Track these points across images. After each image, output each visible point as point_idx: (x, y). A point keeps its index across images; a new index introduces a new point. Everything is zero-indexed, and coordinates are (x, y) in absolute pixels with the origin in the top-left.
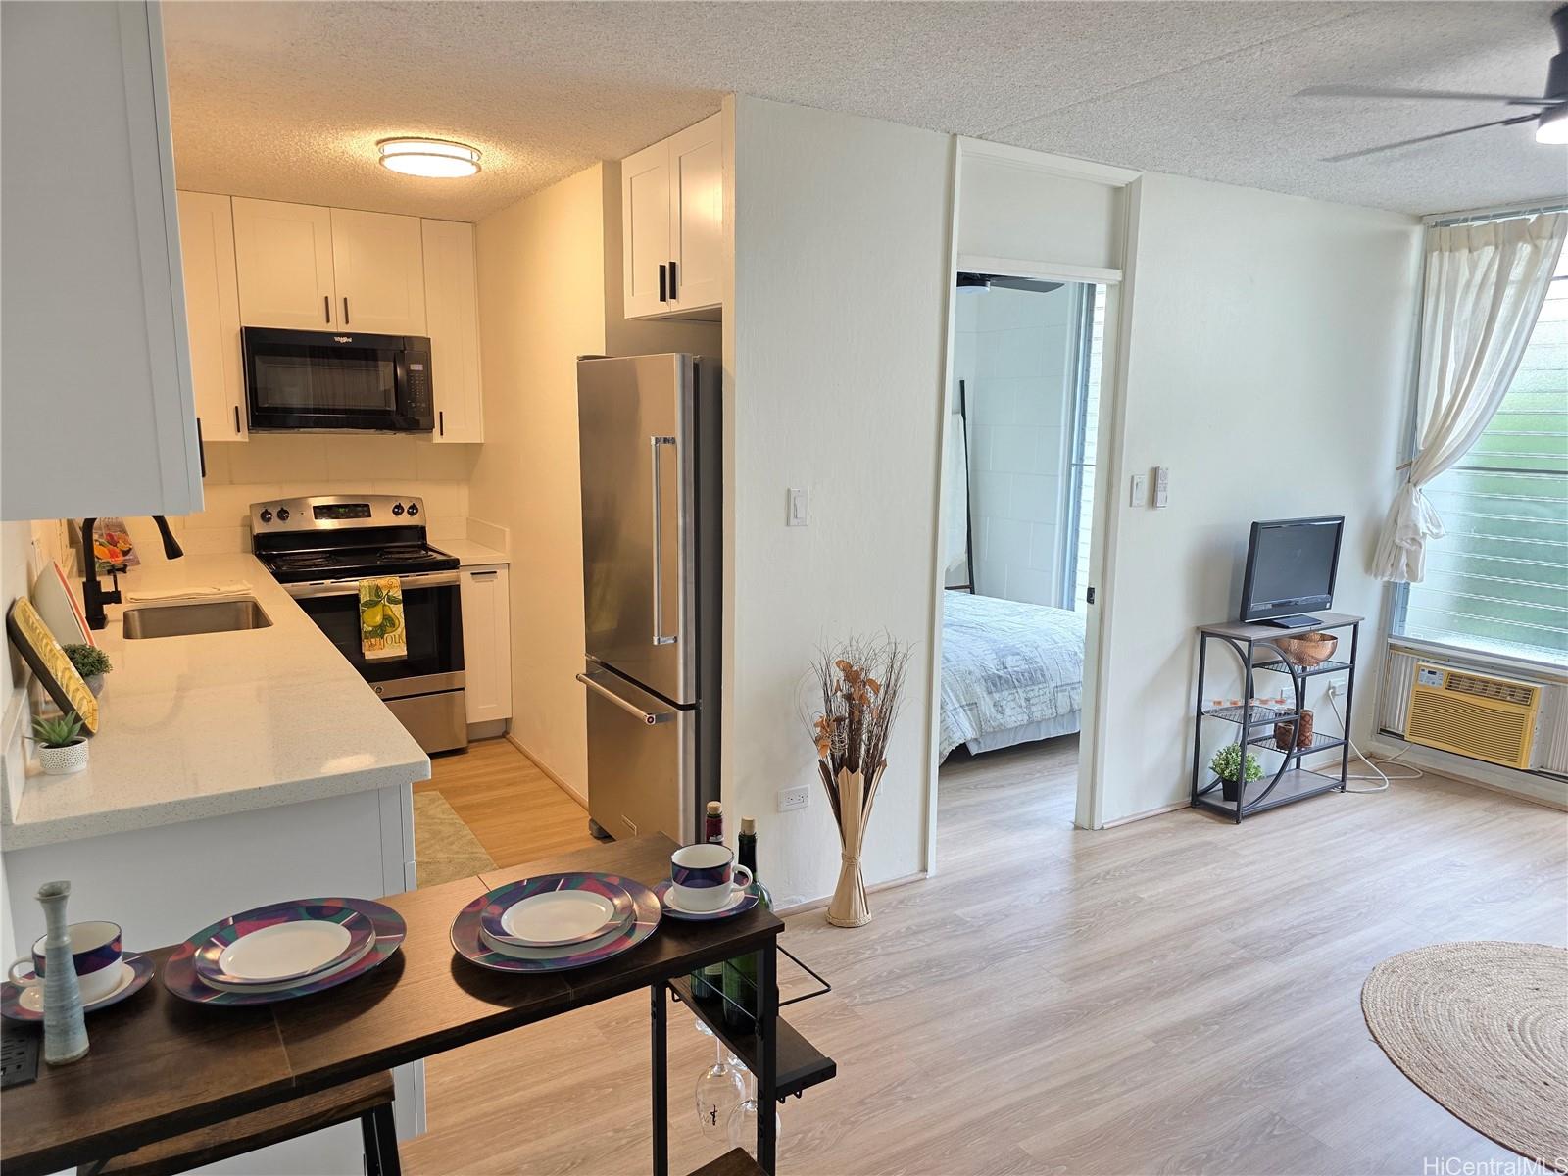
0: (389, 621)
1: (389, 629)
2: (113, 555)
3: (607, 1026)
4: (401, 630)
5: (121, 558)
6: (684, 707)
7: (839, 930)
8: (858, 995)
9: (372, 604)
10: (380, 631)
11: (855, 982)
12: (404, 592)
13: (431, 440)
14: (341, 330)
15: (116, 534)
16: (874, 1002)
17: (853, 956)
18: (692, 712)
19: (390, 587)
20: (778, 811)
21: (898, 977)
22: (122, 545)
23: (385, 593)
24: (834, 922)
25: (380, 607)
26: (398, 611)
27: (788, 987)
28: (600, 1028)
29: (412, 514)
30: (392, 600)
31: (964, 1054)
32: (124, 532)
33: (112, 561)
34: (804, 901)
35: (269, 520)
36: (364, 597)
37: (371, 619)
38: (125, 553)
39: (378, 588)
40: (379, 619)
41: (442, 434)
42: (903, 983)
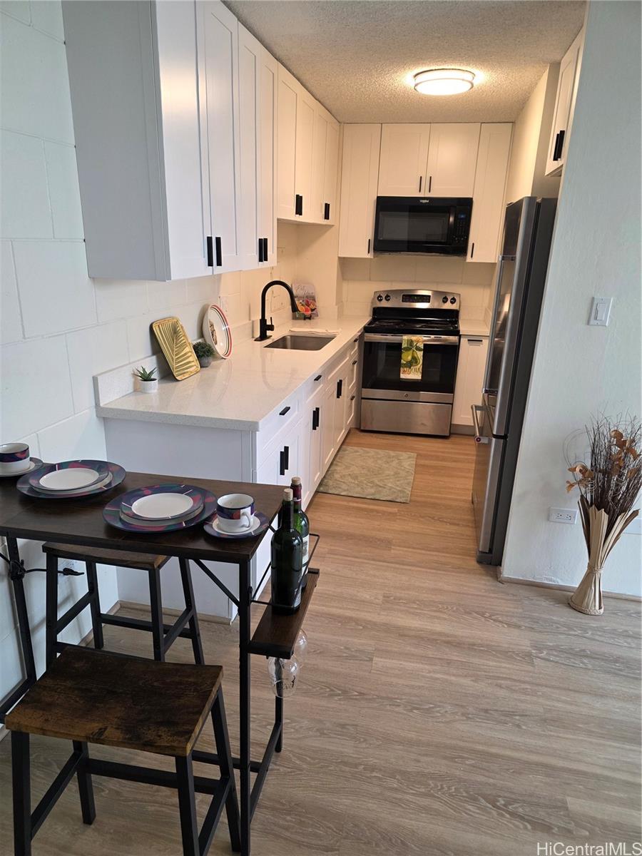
0: (415, 360)
1: (414, 364)
2: (307, 310)
3: (388, 597)
4: (420, 366)
5: (310, 312)
6: (495, 436)
7: (572, 610)
8: (545, 652)
9: (408, 349)
10: (410, 365)
11: (551, 644)
12: (425, 345)
13: (465, 260)
14: (426, 196)
15: (310, 301)
16: (552, 661)
17: (566, 629)
18: (502, 441)
19: (418, 342)
20: (548, 520)
21: (586, 656)
22: (312, 306)
23: (415, 344)
24: (572, 604)
25: (411, 351)
26: (420, 354)
27: (504, 626)
28: (384, 597)
29: (452, 303)
30: (418, 349)
31: (586, 724)
32: (314, 300)
33: (306, 313)
34: (561, 583)
35: (381, 300)
36: (404, 345)
37: (406, 357)
38: (312, 310)
39: (412, 341)
40: (410, 358)
41: (472, 257)
42: (586, 661)
